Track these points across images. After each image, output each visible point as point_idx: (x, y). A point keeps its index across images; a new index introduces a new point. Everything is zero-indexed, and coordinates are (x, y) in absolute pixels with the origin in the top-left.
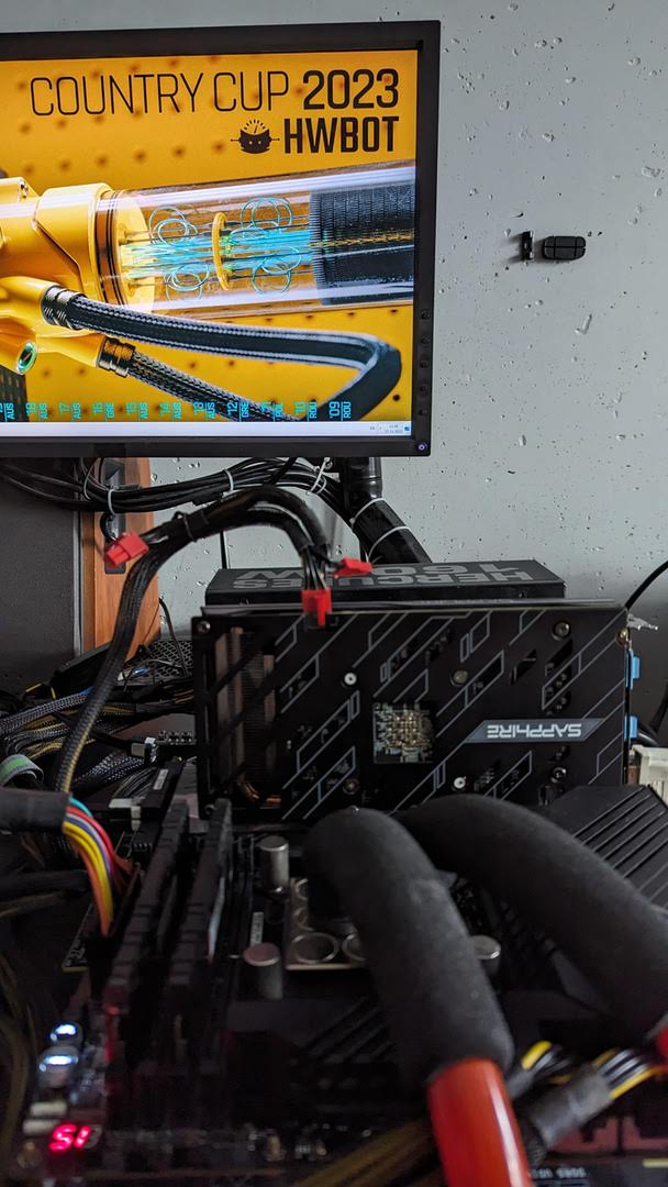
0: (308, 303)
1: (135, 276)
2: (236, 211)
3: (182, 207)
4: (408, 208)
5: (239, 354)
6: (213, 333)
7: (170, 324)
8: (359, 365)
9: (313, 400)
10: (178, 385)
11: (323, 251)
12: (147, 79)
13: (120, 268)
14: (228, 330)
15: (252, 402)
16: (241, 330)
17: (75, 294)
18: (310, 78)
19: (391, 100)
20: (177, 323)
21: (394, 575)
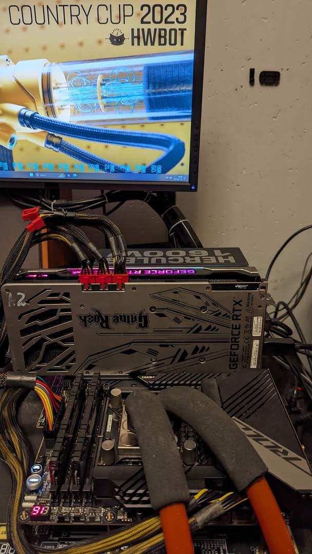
0: (142, 119)
2: (108, 74)
3: (82, 72)
4: (190, 74)
5: (110, 142)
6: (98, 132)
7: (78, 128)
8: (165, 149)
9: (144, 165)
10: (82, 156)
11: (149, 94)
12: (65, 7)
13: (54, 100)
14: (105, 131)
15: (116, 165)
16: (111, 131)
17: (33, 112)
18: (144, 8)
19: (183, 20)
20: (81, 127)
21: (175, 257)
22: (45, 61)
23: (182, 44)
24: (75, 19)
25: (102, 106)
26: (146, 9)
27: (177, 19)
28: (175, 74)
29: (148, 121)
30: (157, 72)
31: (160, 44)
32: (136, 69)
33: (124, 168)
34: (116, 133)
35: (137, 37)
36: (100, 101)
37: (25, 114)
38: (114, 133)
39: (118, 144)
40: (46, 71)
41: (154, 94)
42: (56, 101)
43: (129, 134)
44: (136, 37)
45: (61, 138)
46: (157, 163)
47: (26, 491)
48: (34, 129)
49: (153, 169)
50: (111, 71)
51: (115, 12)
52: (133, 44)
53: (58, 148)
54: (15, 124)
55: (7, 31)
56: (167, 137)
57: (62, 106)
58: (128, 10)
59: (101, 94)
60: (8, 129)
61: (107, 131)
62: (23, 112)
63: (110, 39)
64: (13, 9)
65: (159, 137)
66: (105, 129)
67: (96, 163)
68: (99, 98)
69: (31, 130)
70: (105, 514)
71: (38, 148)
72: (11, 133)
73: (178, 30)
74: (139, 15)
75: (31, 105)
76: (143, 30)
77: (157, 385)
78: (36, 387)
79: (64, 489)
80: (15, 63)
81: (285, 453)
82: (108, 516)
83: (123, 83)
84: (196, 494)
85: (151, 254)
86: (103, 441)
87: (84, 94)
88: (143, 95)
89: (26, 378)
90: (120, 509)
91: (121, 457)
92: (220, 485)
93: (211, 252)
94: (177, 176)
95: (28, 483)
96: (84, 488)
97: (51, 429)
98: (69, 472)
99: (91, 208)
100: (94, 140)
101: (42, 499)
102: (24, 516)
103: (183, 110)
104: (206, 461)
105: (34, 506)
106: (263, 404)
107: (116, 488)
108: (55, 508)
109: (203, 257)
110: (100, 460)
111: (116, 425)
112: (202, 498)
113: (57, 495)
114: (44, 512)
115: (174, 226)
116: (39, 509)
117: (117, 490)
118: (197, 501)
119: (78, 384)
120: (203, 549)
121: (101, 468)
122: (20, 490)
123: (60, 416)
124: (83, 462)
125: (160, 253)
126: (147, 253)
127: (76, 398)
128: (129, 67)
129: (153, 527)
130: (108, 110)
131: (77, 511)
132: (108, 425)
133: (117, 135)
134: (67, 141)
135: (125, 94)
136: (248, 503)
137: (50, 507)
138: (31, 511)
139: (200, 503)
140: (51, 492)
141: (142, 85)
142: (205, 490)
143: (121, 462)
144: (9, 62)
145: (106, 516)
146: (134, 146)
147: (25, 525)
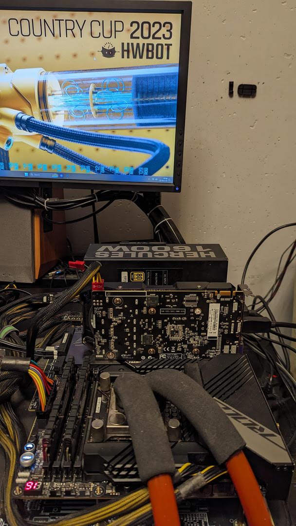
0: (131, 125)
2: (100, 83)
3: (76, 80)
4: (175, 85)
5: (100, 146)
6: (89, 136)
7: (71, 132)
8: (152, 152)
9: (132, 167)
10: (75, 158)
11: (137, 103)
12: (61, 21)
13: (49, 106)
14: (96, 135)
15: (106, 166)
16: (102, 136)
17: (29, 117)
18: (134, 24)
19: (169, 36)
20: (74, 131)
21: (161, 251)
22: (42, 70)
23: (168, 58)
24: (69, 32)
25: (93, 113)
26: (135, 26)
27: (164, 35)
28: (162, 84)
29: (136, 127)
30: (145, 83)
31: (148, 57)
32: (125, 80)
33: (113, 170)
34: (107, 138)
35: (127, 51)
36: (91, 108)
37: (21, 117)
38: (105, 137)
39: (108, 147)
40: (42, 79)
41: (142, 102)
42: (51, 106)
43: (118, 139)
44: (125, 51)
45: (55, 141)
46: (144, 166)
47: (20, 467)
48: (30, 132)
49: (140, 171)
50: (102, 81)
51: (107, 27)
52: (123, 57)
53: (51, 150)
54: (12, 126)
55: (6, 42)
56: (153, 142)
57: (56, 111)
58: (119, 26)
59: (93, 101)
60: (5, 131)
61: (98, 135)
62: (20, 116)
63: (102, 51)
64: (13, 22)
65: (145, 142)
66: (96, 133)
67: (87, 165)
68: (91, 105)
69: (27, 133)
70: (94, 489)
71: (33, 150)
72: (8, 135)
73: (164, 45)
74: (129, 30)
75: (27, 110)
76: (132, 44)
77: (143, 369)
78: (29, 370)
79: (56, 465)
80: (14, 71)
81: (261, 430)
82: (97, 491)
83: (113, 92)
84: (180, 467)
85: (138, 249)
86: (92, 421)
87: (78, 101)
88: (131, 103)
89: (20, 362)
90: (108, 484)
91: (109, 436)
92: (202, 460)
93: (193, 247)
94: (162, 178)
95: (21, 460)
96: (75, 464)
97: (43, 410)
98: (60, 450)
99: (83, 206)
100: (86, 143)
101: (35, 475)
102: (18, 492)
103: (168, 117)
104: (189, 439)
105: (28, 482)
106: (241, 386)
107: (106, 463)
108: (47, 484)
109: (186, 253)
110: (89, 439)
111: (105, 407)
112: (185, 471)
113: (49, 470)
114: (37, 487)
115: (159, 224)
116: (32, 484)
117: (106, 465)
118: (181, 474)
119: (69, 368)
120: (186, 521)
121: (91, 445)
122: (14, 468)
123: (51, 398)
124: (74, 439)
125: (147, 248)
126: (134, 248)
127: (67, 381)
128: (119, 77)
129: (140, 498)
130: (99, 117)
131: (68, 486)
132: (97, 407)
133: (107, 139)
134: (60, 144)
135: (115, 101)
136: (228, 476)
137: (43, 482)
138: (24, 486)
139: (183, 476)
140: (43, 468)
141: (131, 94)
142: (188, 464)
143: (109, 440)
144: (8, 69)
145: (95, 490)
146: (123, 149)
147: (19, 500)
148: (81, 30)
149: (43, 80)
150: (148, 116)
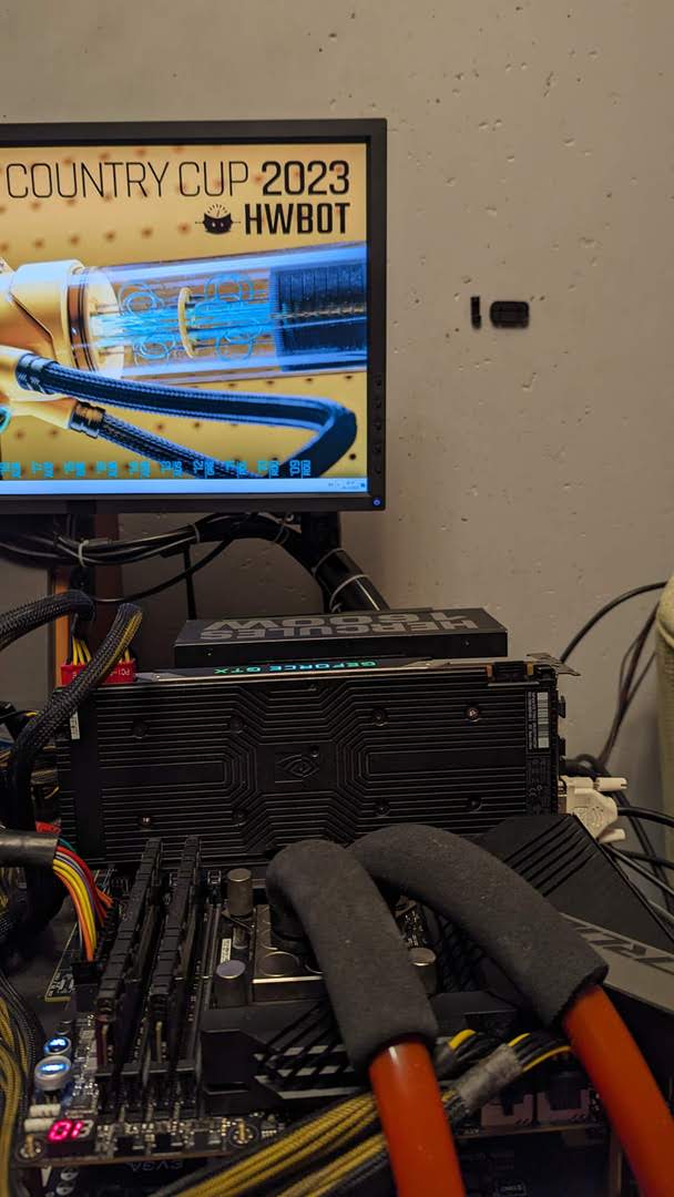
0: (269, 369)
1: (106, 345)
2: (201, 286)
3: (149, 282)
4: (360, 284)
5: (204, 417)
6: (179, 397)
7: (138, 389)
8: (317, 426)
9: (275, 459)
10: (146, 445)
11: (282, 323)
12: (116, 166)
13: (91, 337)
14: (194, 394)
15: (217, 461)
16: (206, 395)
17: (47, 362)
18: (268, 167)
19: (342, 188)
20: (145, 388)
21: (351, 624)
22: (76, 263)
23: (343, 230)
24: (135, 188)
25: (187, 348)
26: (272, 170)
27: (332, 187)
28: (332, 283)
29: (281, 373)
30: (296, 281)
31: (300, 231)
32: (254, 277)
33: (233, 466)
34: (217, 398)
35: (255, 219)
36: (184, 337)
37: (30, 364)
38: (213, 398)
39: (221, 419)
40: (76, 281)
41: (292, 321)
42: (96, 338)
43: (241, 400)
45: (102, 411)
46: (301, 456)
47: (34, 1094)
48: (47, 393)
49: (292, 467)
50: (205, 281)
51: (214, 175)
52: (248, 231)
53: (95, 430)
54: (10, 385)
56: (319, 404)
57: (106, 348)
58: (238, 172)
59: (187, 324)
61: (197, 394)
62: (27, 360)
63: (204, 223)
64: (16, 172)
65: (303, 404)
66: (193, 390)
67: (175, 460)
68: (182, 330)
69: (41, 396)
71: (55, 432)
73: (333, 205)
74: (258, 179)
75: (44, 347)
76: (267, 206)
79: (129, 1071)
80: (15, 270)
82: (238, 1135)
83: (229, 303)
87: (154, 324)
88: (269, 324)
95: (38, 1075)
96: (179, 1066)
97: (90, 957)
99: (165, 553)
100: (172, 413)
102: (30, 1151)
103: (350, 350)
107: (259, 1052)
109: (409, 624)
114: (81, 1132)
115: (340, 588)
118: (455, 1053)
125: (318, 621)
126: (290, 622)
128: (241, 272)
130: (199, 355)
133: (219, 401)
134: (116, 417)
135: (234, 322)
136: (573, 1062)
137: (95, 1123)
138: (48, 1135)
139: (461, 1058)
141: (267, 305)
142: (468, 1033)
144: (3, 266)
145: (233, 1133)
146: (251, 421)
148: (159, 182)
149: (78, 283)
150: (304, 349)
